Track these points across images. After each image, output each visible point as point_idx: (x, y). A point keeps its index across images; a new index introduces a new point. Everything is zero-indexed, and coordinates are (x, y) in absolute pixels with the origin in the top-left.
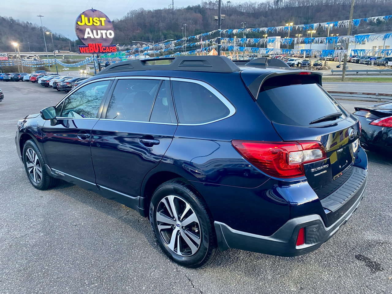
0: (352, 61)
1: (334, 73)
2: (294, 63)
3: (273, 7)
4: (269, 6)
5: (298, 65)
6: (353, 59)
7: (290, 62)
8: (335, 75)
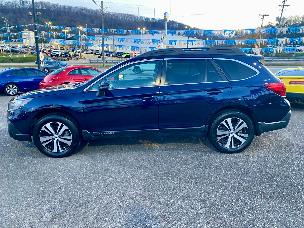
0: (97, 54)
1: (92, 62)
2: (58, 54)
3: (20, 6)
4: (16, 5)
5: (61, 55)
6: (97, 52)
7: (55, 53)
8: (92, 63)
